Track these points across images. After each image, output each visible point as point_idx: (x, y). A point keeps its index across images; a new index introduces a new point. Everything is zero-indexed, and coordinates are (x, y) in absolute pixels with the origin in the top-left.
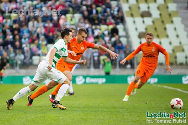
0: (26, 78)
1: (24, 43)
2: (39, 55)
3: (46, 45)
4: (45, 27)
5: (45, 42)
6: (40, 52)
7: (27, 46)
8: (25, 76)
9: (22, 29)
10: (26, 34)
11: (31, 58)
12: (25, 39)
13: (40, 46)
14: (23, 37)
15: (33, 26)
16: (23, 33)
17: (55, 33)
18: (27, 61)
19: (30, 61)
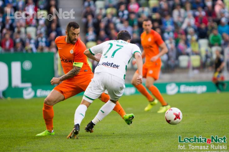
0: (171, 86)
1: (168, 39)
2: (188, 54)
3: (197, 40)
4: (196, 17)
5: (195, 37)
6: (189, 50)
7: (171, 43)
8: (170, 83)
9: (164, 20)
10: (170, 27)
11: (177, 58)
12: (168, 33)
13: (189, 42)
14: (166, 30)
15: (179, 16)
16: (166, 25)
17: (209, 24)
18: (171, 63)
19: (176, 62)
